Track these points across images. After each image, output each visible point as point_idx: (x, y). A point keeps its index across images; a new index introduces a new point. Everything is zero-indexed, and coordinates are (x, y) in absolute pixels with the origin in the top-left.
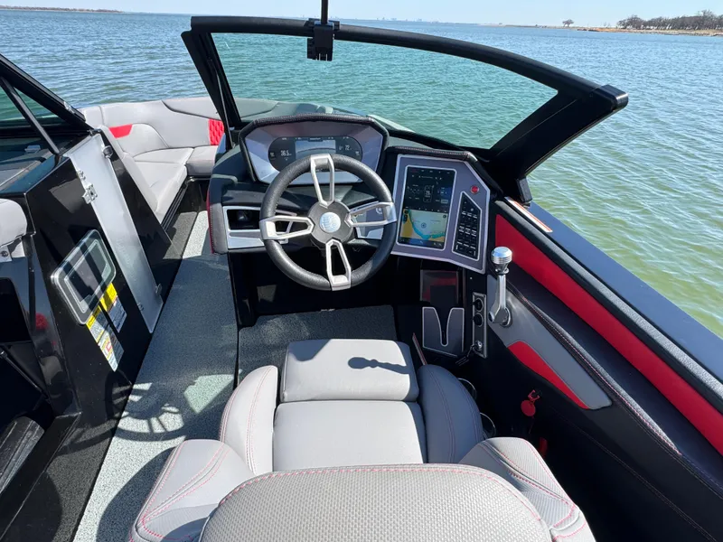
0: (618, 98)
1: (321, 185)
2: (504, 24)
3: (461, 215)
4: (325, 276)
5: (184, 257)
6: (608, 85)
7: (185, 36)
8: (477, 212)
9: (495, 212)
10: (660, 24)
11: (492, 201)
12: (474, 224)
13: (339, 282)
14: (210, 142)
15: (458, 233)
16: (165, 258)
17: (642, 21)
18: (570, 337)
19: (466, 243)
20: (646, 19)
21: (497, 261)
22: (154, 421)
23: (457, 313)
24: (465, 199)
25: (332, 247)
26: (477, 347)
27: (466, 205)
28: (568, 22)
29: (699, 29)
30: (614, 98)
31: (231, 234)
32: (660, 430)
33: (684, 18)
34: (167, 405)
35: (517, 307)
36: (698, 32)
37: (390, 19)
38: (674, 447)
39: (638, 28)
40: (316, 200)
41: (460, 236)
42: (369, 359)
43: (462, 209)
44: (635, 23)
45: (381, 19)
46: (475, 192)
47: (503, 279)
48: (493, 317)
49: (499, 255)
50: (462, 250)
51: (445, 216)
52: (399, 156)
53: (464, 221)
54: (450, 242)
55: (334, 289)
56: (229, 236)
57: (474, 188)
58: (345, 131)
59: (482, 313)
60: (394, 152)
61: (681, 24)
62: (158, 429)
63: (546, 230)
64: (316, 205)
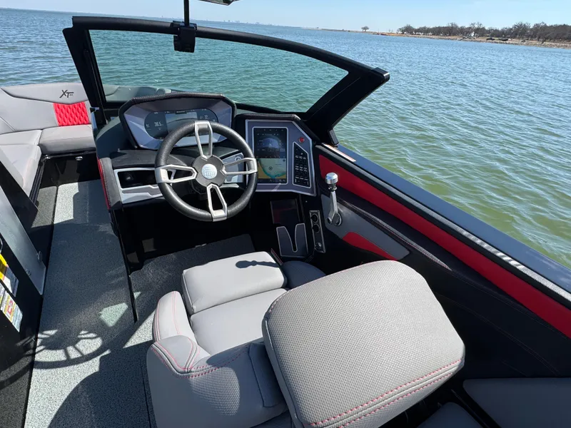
0: (385, 75)
1: (202, 145)
2: (320, 28)
3: (295, 158)
4: (207, 210)
5: (55, 223)
6: (377, 68)
7: (66, 32)
8: (305, 155)
9: (317, 153)
10: (425, 31)
11: (314, 146)
12: (304, 163)
13: (219, 214)
14: (57, 123)
15: (295, 170)
16: (33, 227)
17: (413, 29)
18: (381, 221)
19: (301, 177)
20: (416, 27)
21: (329, 182)
22: (70, 349)
23: (300, 227)
24: (296, 147)
25: (211, 189)
26: (318, 246)
27: (298, 150)
28: (365, 28)
29: (450, 35)
30: (383, 75)
31: (124, 192)
32: (436, 259)
33: (439, 28)
34: (83, 332)
35: (344, 211)
36: (450, 37)
37: (234, 21)
38: (447, 267)
39: (411, 33)
40: (199, 154)
41: (297, 173)
42: (250, 261)
43: (295, 154)
44: (408, 30)
45: (227, 21)
46: (302, 141)
47: (334, 194)
48: (331, 220)
49: (330, 178)
50: (300, 182)
51: (284, 161)
52: (247, 121)
53: (297, 162)
54: (291, 178)
55: (214, 220)
56: (121, 194)
57: (301, 139)
58: (204, 104)
59: (318, 223)
60: (243, 118)
61: (438, 31)
62: (74, 354)
63: (353, 160)
64: (199, 157)
